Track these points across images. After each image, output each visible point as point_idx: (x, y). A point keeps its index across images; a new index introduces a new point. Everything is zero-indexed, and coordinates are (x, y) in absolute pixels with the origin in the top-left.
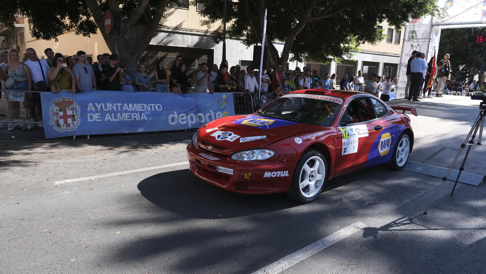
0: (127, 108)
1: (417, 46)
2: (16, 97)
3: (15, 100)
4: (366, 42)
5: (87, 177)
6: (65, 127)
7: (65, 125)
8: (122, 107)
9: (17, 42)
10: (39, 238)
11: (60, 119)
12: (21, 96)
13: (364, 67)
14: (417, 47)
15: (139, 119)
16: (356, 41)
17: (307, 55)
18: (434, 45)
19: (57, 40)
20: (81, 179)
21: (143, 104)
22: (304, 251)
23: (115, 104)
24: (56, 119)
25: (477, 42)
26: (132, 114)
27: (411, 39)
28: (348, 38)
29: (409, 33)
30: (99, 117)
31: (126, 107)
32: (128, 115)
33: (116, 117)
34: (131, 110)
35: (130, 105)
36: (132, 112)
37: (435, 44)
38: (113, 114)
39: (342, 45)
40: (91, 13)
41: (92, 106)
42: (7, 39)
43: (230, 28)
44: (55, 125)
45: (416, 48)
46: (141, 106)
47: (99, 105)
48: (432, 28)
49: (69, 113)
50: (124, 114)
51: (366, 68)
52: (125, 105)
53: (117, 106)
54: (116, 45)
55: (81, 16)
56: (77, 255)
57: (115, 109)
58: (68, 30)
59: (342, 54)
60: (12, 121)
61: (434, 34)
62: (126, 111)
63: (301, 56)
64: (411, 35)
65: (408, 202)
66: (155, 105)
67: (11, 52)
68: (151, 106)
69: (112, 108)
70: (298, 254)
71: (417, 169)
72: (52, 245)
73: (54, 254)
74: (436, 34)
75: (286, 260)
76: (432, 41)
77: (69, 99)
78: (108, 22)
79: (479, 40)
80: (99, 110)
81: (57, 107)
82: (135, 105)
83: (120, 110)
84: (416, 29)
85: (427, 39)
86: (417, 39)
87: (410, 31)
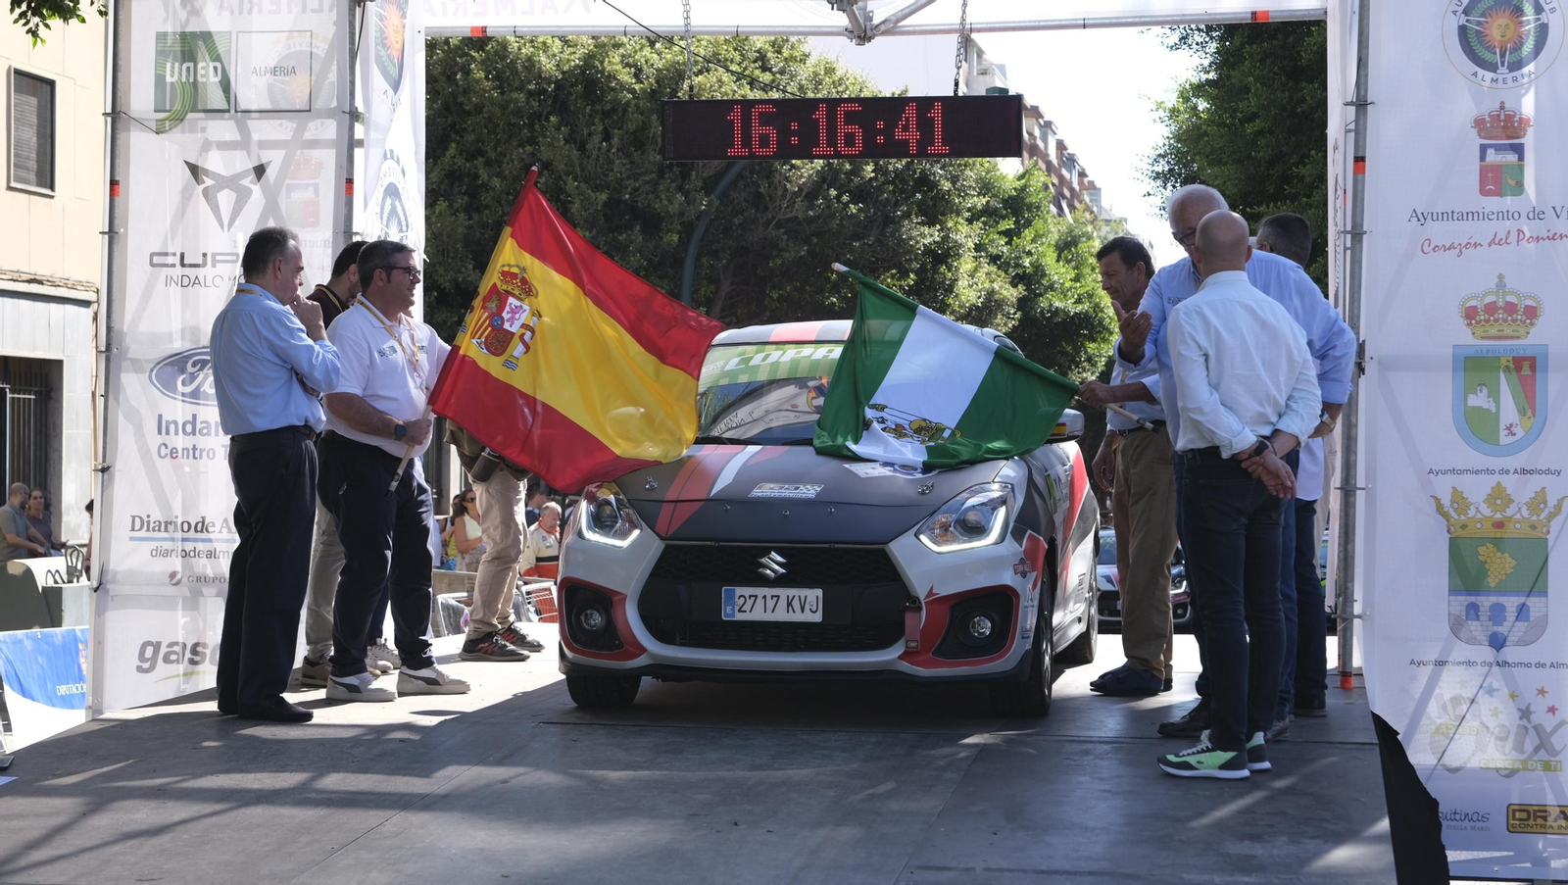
1: (245, 174)
14: (250, 192)
18: (390, 174)
25: (730, 152)
29: (161, 54)
37: (390, 163)
45: (243, 197)
48: (353, 14)
61: (379, 82)
64: (174, 74)
74: (394, 72)
76: (373, 135)
79: (747, 141)
84: (214, 20)
85: (330, 114)
86: (236, 112)
87: (161, 37)
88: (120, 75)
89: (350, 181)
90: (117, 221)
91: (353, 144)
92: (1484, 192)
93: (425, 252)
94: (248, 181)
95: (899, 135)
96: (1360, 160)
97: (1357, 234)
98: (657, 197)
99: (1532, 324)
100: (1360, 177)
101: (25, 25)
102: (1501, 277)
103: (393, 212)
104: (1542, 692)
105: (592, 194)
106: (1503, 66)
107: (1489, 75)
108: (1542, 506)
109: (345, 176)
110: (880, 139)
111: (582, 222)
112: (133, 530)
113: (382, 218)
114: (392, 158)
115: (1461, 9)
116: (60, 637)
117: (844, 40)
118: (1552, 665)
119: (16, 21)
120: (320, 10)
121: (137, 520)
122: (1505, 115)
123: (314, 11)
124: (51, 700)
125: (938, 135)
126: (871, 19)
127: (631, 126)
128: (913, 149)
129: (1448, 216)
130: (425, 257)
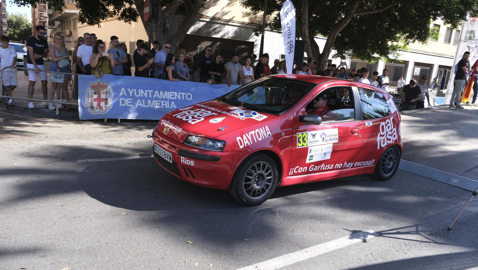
0: (158, 96)
2: (57, 78)
3: (55, 80)
4: (416, 41)
5: (108, 158)
6: (98, 110)
7: (98, 108)
8: (153, 94)
9: (70, 27)
10: (51, 210)
11: (94, 101)
12: (61, 77)
13: (416, 68)
15: (168, 107)
16: (405, 40)
17: (351, 53)
19: (99, 26)
20: (102, 160)
21: (173, 93)
22: (303, 252)
23: (146, 91)
24: (90, 101)
26: (162, 102)
27: (467, 40)
28: (398, 35)
29: (466, 33)
30: (131, 102)
31: (157, 94)
32: (158, 102)
33: (146, 103)
34: (161, 97)
35: (161, 92)
36: (162, 99)
38: (144, 101)
39: (390, 43)
40: (134, 1)
41: (125, 91)
42: (62, 24)
43: (272, 20)
44: (89, 107)
46: (172, 94)
47: (131, 90)
49: (103, 96)
50: (154, 101)
51: (418, 71)
52: (156, 92)
53: (148, 93)
54: (154, 33)
55: (125, 3)
56: (80, 229)
57: (146, 95)
58: (112, 16)
59: (388, 53)
60: (52, 100)
62: (157, 99)
63: (345, 53)
64: (468, 35)
65: (433, 216)
66: (185, 94)
67: (56, 36)
68: (181, 95)
69: (143, 95)
70: (296, 255)
71: (452, 181)
72: (61, 218)
73: (60, 226)
75: (281, 259)
77: (103, 83)
78: (147, 10)
80: (131, 95)
81: (92, 90)
82: (166, 92)
83: (150, 96)
84: (475, 29)
86: (475, 40)
94: (474, 48)
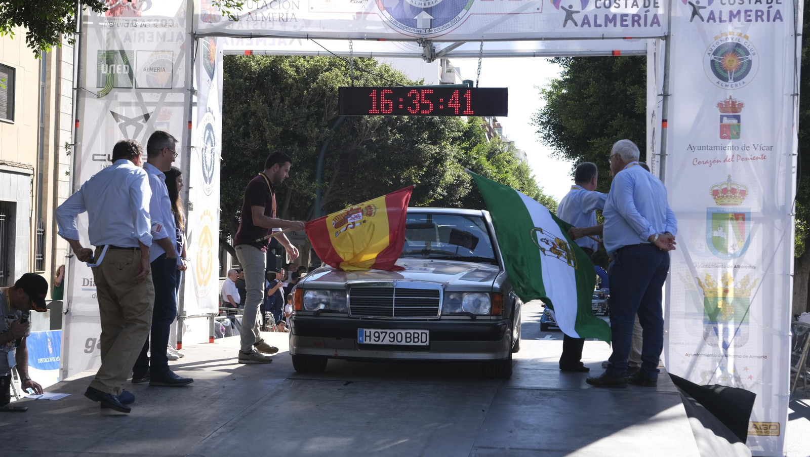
1: (139, 118)
14: (142, 126)
18: (209, 119)
25: (370, 112)
29: (99, 61)
37: (209, 114)
45: (139, 129)
48: (193, 44)
64: (105, 70)
74: (212, 72)
76: (201, 101)
79: (378, 107)
84: (125, 45)
85: (181, 90)
86: (136, 88)
87: (99, 51)
88: (81, 70)
89: (190, 122)
90: (78, 139)
91: (192, 104)
92: (722, 137)
93: (222, 156)
94: (140, 122)
95: (450, 105)
96: (664, 121)
97: (663, 155)
98: (306, 129)
99: (743, 199)
100: (665, 129)
101: (32, 48)
102: (729, 176)
103: (209, 137)
104: (746, 369)
105: (275, 128)
106: (731, 79)
107: (724, 83)
108: (747, 283)
109: (188, 120)
110: (441, 107)
111: (270, 141)
112: (84, 285)
113: (204, 140)
114: (210, 111)
115: (712, 53)
116: (39, 336)
117: (421, 60)
118: (751, 357)
119: (29, 46)
120: (172, 40)
121: (86, 281)
122: (733, 102)
123: (168, 41)
124: (35, 365)
125: (469, 106)
126: (434, 50)
127: (294, 96)
128: (457, 112)
129: (705, 148)
130: (221, 158)
